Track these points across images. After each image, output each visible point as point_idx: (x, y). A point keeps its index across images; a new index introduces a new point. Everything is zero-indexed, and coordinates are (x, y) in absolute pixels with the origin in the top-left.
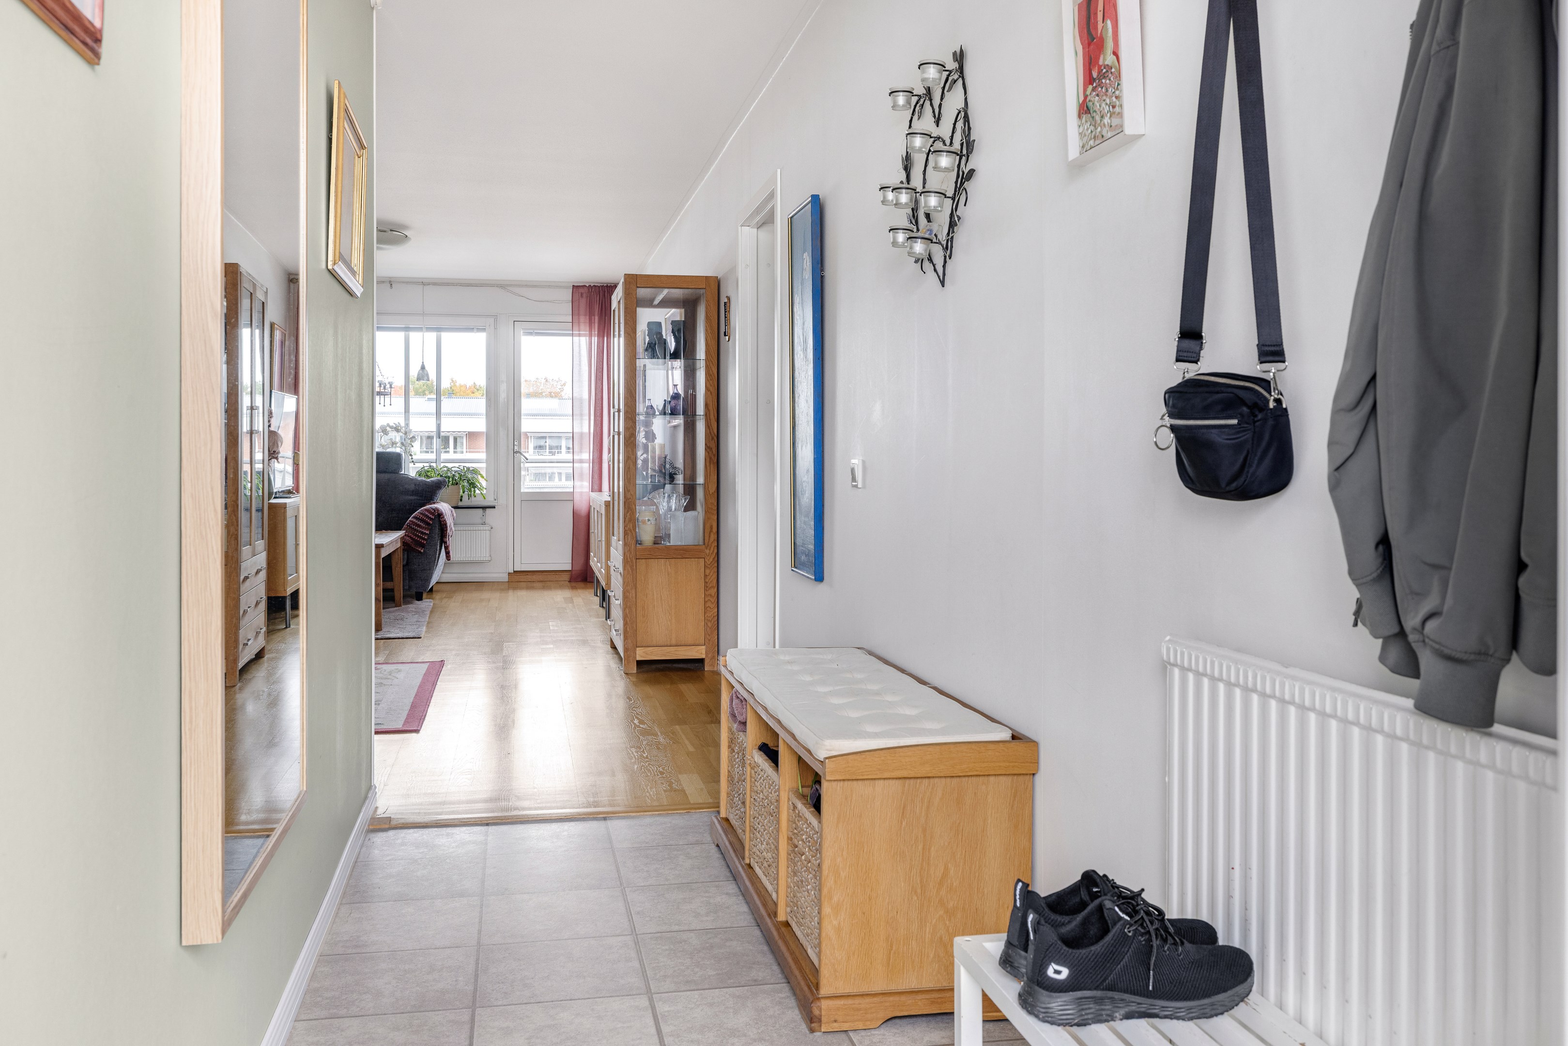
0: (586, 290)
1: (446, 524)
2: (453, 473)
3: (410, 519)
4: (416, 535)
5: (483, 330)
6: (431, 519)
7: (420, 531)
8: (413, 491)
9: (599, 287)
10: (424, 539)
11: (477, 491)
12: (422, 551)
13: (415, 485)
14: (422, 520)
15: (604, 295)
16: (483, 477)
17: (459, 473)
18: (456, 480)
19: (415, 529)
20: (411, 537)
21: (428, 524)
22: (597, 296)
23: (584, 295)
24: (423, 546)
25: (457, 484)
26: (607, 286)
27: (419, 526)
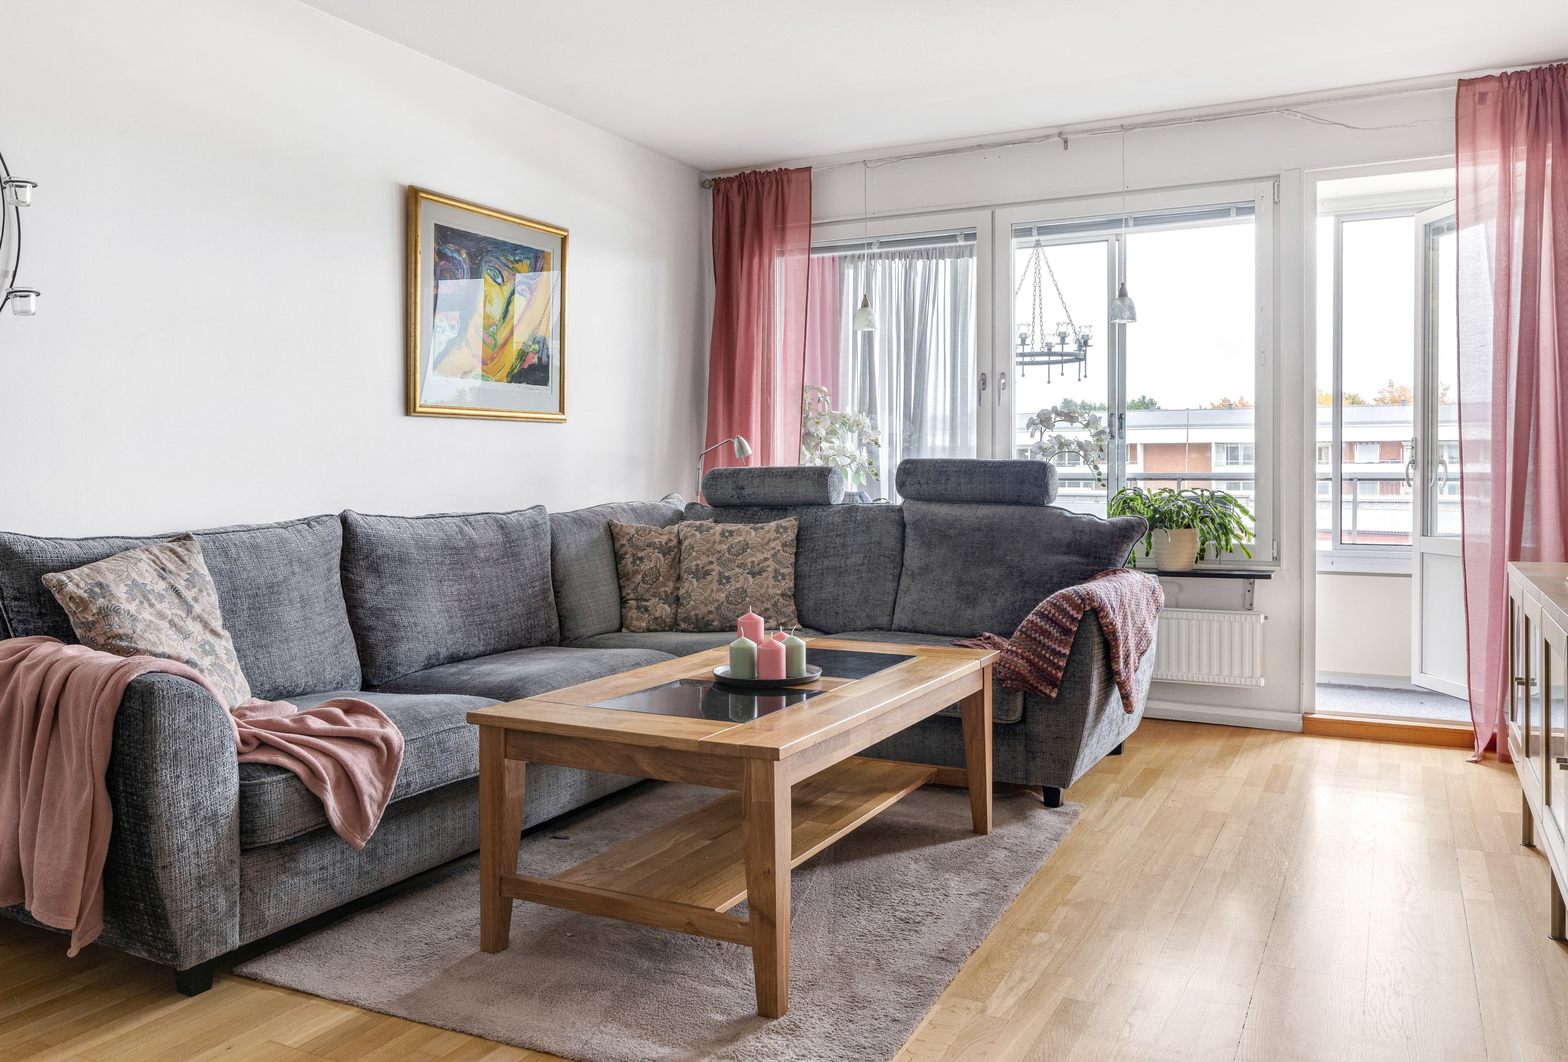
0: (1493, 86)
1: (1114, 632)
2: (1180, 503)
3: (1030, 617)
4: (1040, 656)
5: (1245, 209)
6: (1073, 619)
7: (1048, 647)
8: (1069, 545)
9: (1529, 74)
10: (1059, 668)
11: (1234, 541)
12: (1054, 695)
13: (1074, 532)
14: (1053, 621)
15: (1544, 90)
16: (1245, 512)
17: (1192, 504)
18: (1184, 518)
19: (1040, 642)
20: (1029, 661)
21: (1066, 631)
22: (1523, 95)
23: (1490, 100)
24: (1053, 682)
25: (1188, 526)
26: (1551, 68)
27: (1047, 634)
